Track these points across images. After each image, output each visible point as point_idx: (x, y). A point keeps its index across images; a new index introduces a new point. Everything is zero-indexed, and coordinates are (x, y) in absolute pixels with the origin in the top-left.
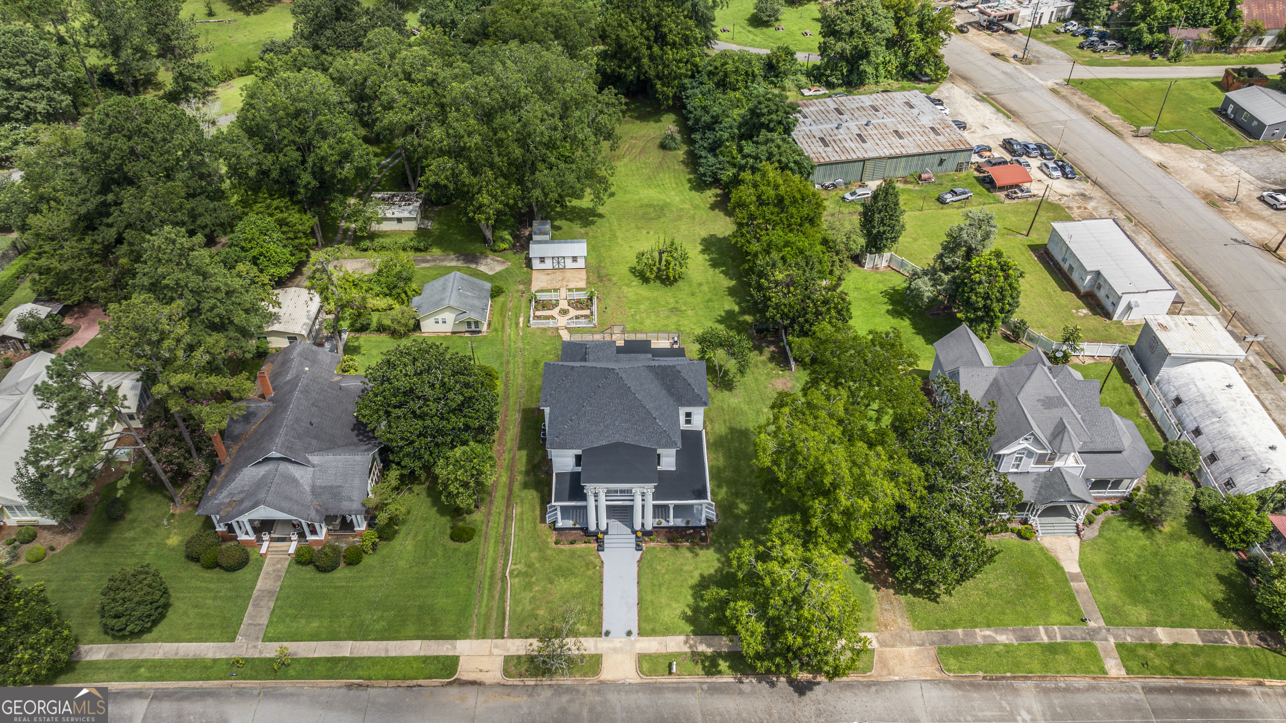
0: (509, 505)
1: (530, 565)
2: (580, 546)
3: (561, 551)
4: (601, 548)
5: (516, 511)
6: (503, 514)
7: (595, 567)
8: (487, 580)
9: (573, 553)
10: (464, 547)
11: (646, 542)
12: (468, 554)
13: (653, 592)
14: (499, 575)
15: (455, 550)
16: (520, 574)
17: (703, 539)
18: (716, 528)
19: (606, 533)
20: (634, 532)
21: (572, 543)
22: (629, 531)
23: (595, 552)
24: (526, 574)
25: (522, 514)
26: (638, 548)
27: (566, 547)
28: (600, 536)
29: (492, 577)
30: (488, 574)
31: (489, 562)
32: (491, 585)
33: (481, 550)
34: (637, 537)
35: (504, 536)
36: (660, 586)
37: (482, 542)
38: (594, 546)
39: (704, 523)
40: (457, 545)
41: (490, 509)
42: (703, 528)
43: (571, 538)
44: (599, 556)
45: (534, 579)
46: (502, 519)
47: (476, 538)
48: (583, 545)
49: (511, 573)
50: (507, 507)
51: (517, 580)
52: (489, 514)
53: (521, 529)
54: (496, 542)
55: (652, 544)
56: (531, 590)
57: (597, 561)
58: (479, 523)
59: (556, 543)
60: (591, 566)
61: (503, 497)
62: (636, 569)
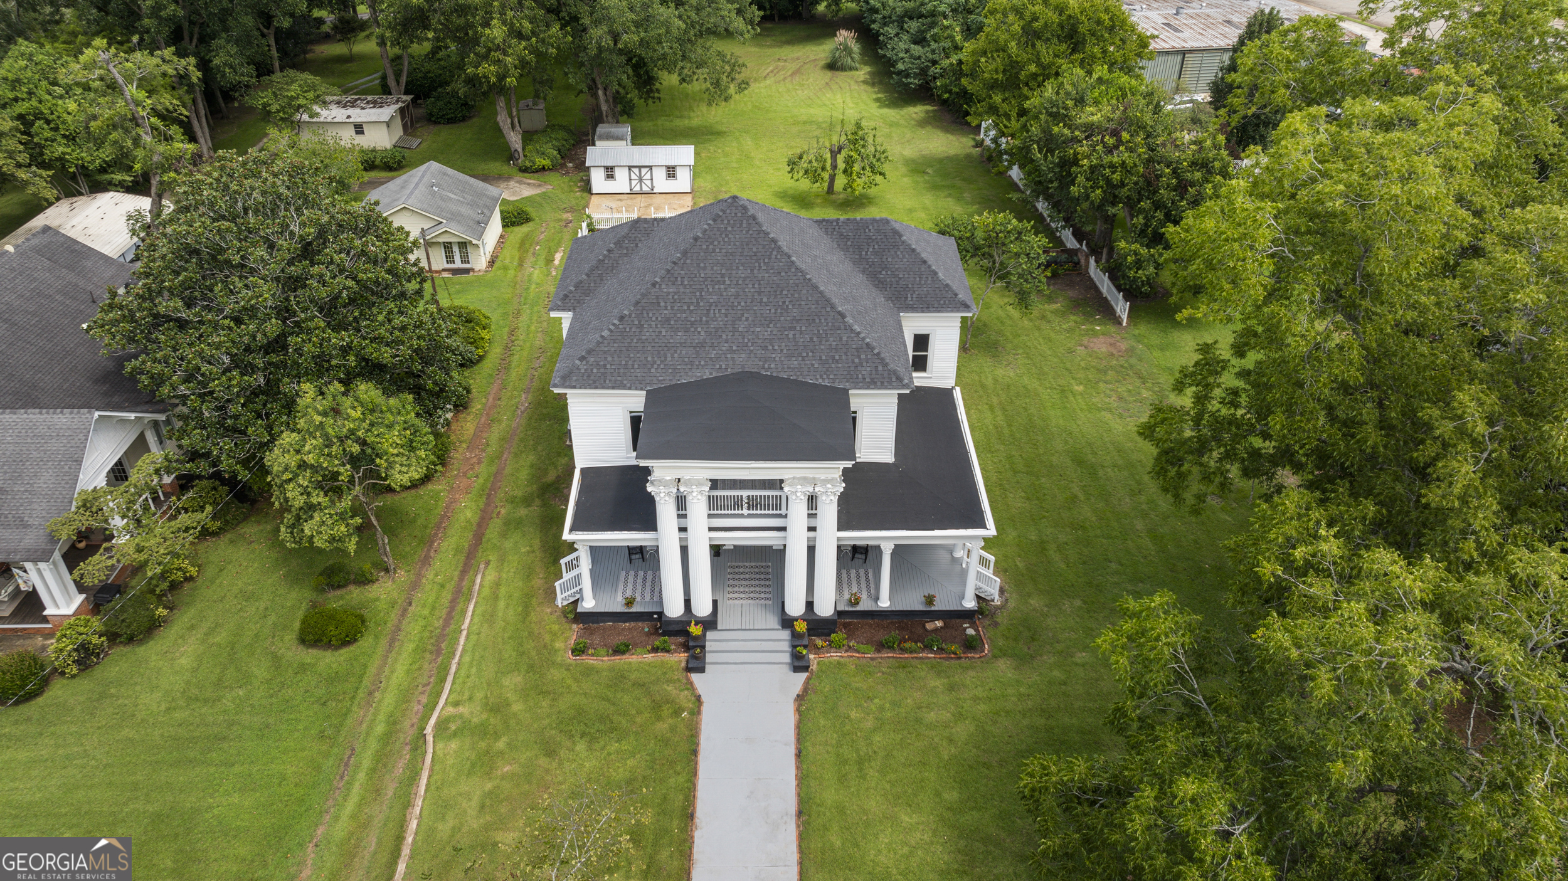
0: (468, 565)
1: (497, 708)
2: (640, 659)
3: (588, 671)
4: (696, 664)
5: (483, 580)
6: (450, 586)
7: (677, 712)
8: (373, 745)
9: (619, 678)
10: (328, 660)
11: (817, 650)
12: (334, 679)
13: (842, 779)
14: (408, 732)
15: (303, 668)
16: (465, 729)
17: (971, 645)
18: (1001, 618)
19: (710, 623)
20: (787, 622)
21: (618, 651)
22: (773, 621)
23: (680, 675)
24: (482, 731)
25: (497, 584)
26: (799, 664)
27: (602, 662)
28: (695, 630)
29: (388, 738)
30: (380, 729)
31: (388, 700)
32: (382, 760)
33: (372, 670)
34: (795, 635)
35: (441, 637)
36: (860, 762)
37: (380, 651)
38: (680, 658)
39: (970, 604)
40: (310, 655)
41: (419, 576)
42: (968, 615)
43: (616, 640)
44: (690, 685)
45: (501, 744)
46: (446, 596)
47: (365, 642)
48: (649, 657)
49: (442, 726)
50: (464, 572)
51: (454, 745)
52: (415, 586)
53: (489, 618)
54: (420, 650)
55: (835, 656)
56: (488, 775)
57: (684, 698)
58: (382, 605)
59: (578, 651)
60: (666, 711)
61: (457, 551)
62: (790, 718)
